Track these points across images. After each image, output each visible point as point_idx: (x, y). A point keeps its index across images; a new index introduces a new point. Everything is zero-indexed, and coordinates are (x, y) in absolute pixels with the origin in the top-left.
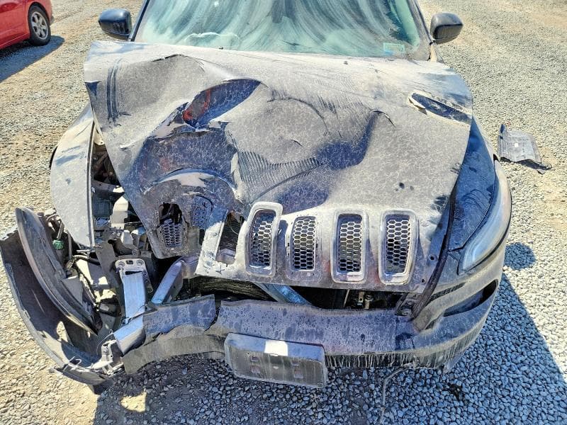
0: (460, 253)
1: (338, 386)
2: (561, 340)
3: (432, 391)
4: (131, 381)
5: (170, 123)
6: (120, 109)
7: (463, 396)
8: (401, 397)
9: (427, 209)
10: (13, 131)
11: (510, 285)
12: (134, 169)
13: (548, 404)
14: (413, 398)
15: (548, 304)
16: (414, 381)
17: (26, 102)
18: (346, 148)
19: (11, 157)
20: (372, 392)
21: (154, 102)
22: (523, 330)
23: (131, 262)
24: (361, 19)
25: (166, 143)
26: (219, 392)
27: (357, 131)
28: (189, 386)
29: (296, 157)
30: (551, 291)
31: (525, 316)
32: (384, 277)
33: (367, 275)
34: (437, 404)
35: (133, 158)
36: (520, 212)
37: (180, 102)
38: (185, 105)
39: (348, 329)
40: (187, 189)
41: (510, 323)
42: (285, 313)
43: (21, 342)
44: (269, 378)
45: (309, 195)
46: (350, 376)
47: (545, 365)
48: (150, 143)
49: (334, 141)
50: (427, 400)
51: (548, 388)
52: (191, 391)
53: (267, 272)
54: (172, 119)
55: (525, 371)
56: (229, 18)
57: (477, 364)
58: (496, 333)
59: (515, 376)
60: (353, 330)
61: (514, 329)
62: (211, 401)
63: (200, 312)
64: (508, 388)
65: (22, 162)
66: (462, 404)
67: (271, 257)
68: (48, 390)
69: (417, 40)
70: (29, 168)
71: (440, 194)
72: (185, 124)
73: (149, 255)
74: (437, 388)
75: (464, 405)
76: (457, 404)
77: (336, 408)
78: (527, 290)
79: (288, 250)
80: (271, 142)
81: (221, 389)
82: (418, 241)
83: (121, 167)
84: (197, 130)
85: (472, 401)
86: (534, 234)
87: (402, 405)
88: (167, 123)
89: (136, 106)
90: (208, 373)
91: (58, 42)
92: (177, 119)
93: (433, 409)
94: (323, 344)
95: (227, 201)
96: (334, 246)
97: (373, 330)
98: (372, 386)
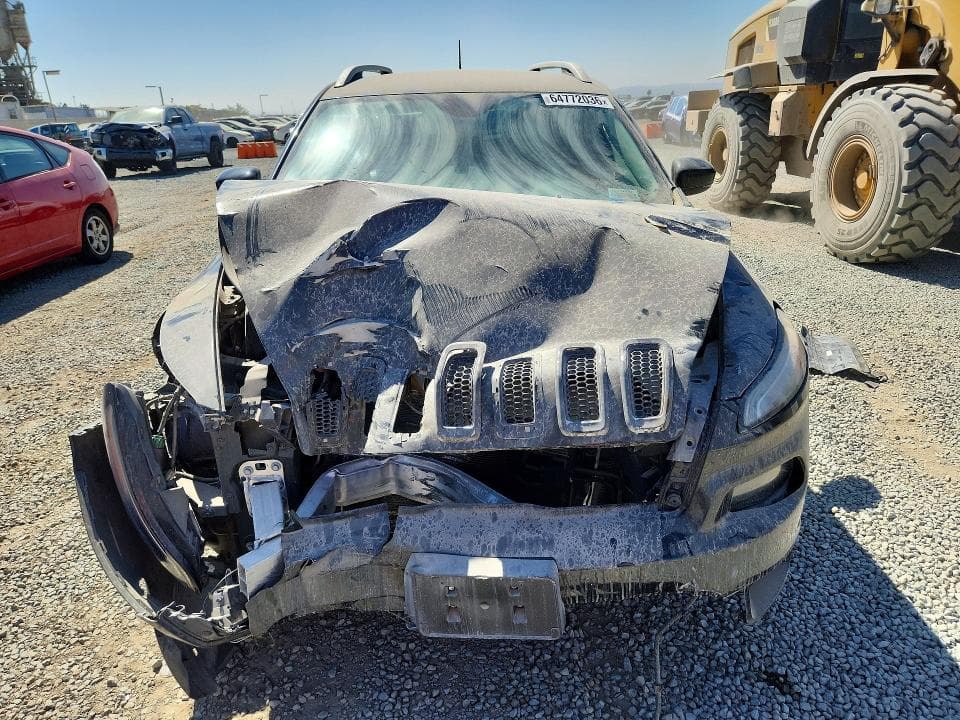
0: (738, 404)
1: (585, 682)
2: (936, 602)
3: (738, 683)
4: (243, 691)
5: (331, 255)
6: (263, 245)
7: (791, 687)
8: (690, 695)
9: (683, 337)
10: (52, 368)
11: (845, 531)
12: (280, 317)
13: (930, 693)
14: (710, 694)
15: (909, 555)
16: (708, 670)
17: (73, 332)
18: (567, 272)
19: (49, 402)
20: (640, 688)
21: (309, 235)
22: (874, 592)
23: (262, 467)
24: (576, 163)
25: (323, 284)
26: (390, 700)
27: (580, 252)
28: (340, 694)
29: (500, 287)
30: (910, 537)
31: (875, 573)
32: (632, 421)
33: (609, 422)
34: (749, 701)
35: (279, 302)
36: (847, 437)
37: (345, 232)
38: (350, 233)
39: (591, 532)
40: (350, 347)
41: (852, 583)
42: (495, 519)
43: (61, 646)
44: (475, 631)
45: (521, 334)
46: (602, 667)
47: (916, 637)
48: (303, 283)
49: (550, 265)
50: (733, 695)
51: (926, 669)
52: (344, 701)
53: (468, 433)
54: (333, 251)
55: (885, 648)
56: (398, 166)
57: (808, 643)
58: (832, 598)
59: (871, 655)
60: (597, 534)
61: (859, 591)
62: (377, 714)
63: (366, 529)
64: (861, 672)
65: (66, 407)
66: (789, 698)
67: (473, 410)
68: (106, 710)
69: (655, 185)
70: (78, 415)
71: (697, 317)
72: (350, 257)
73: (290, 453)
74: (746, 678)
75: (794, 700)
76: (782, 699)
77: (584, 712)
78: (872, 537)
79: (497, 398)
80: (466, 271)
81: (393, 695)
82: (673, 370)
83: (262, 317)
84: (366, 264)
85: (805, 693)
86: (873, 465)
87: (693, 705)
88: (326, 256)
89: (284, 242)
90: (370, 673)
91: (124, 258)
92: (341, 251)
93: (744, 708)
94: (556, 557)
95: (406, 357)
96: (560, 387)
97: (628, 532)
98: (641, 679)
